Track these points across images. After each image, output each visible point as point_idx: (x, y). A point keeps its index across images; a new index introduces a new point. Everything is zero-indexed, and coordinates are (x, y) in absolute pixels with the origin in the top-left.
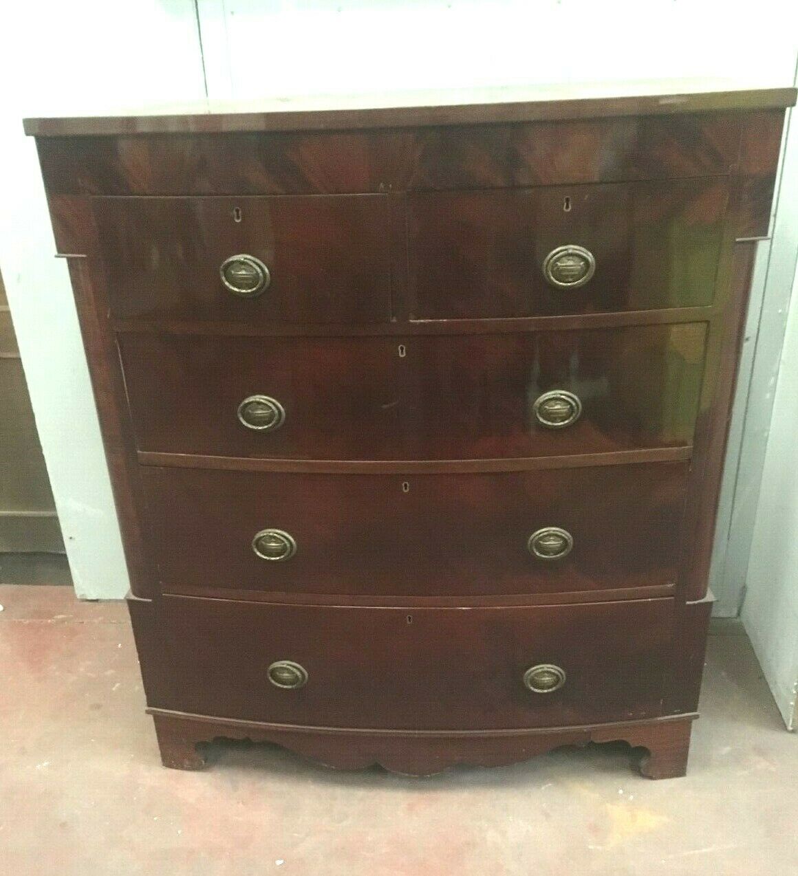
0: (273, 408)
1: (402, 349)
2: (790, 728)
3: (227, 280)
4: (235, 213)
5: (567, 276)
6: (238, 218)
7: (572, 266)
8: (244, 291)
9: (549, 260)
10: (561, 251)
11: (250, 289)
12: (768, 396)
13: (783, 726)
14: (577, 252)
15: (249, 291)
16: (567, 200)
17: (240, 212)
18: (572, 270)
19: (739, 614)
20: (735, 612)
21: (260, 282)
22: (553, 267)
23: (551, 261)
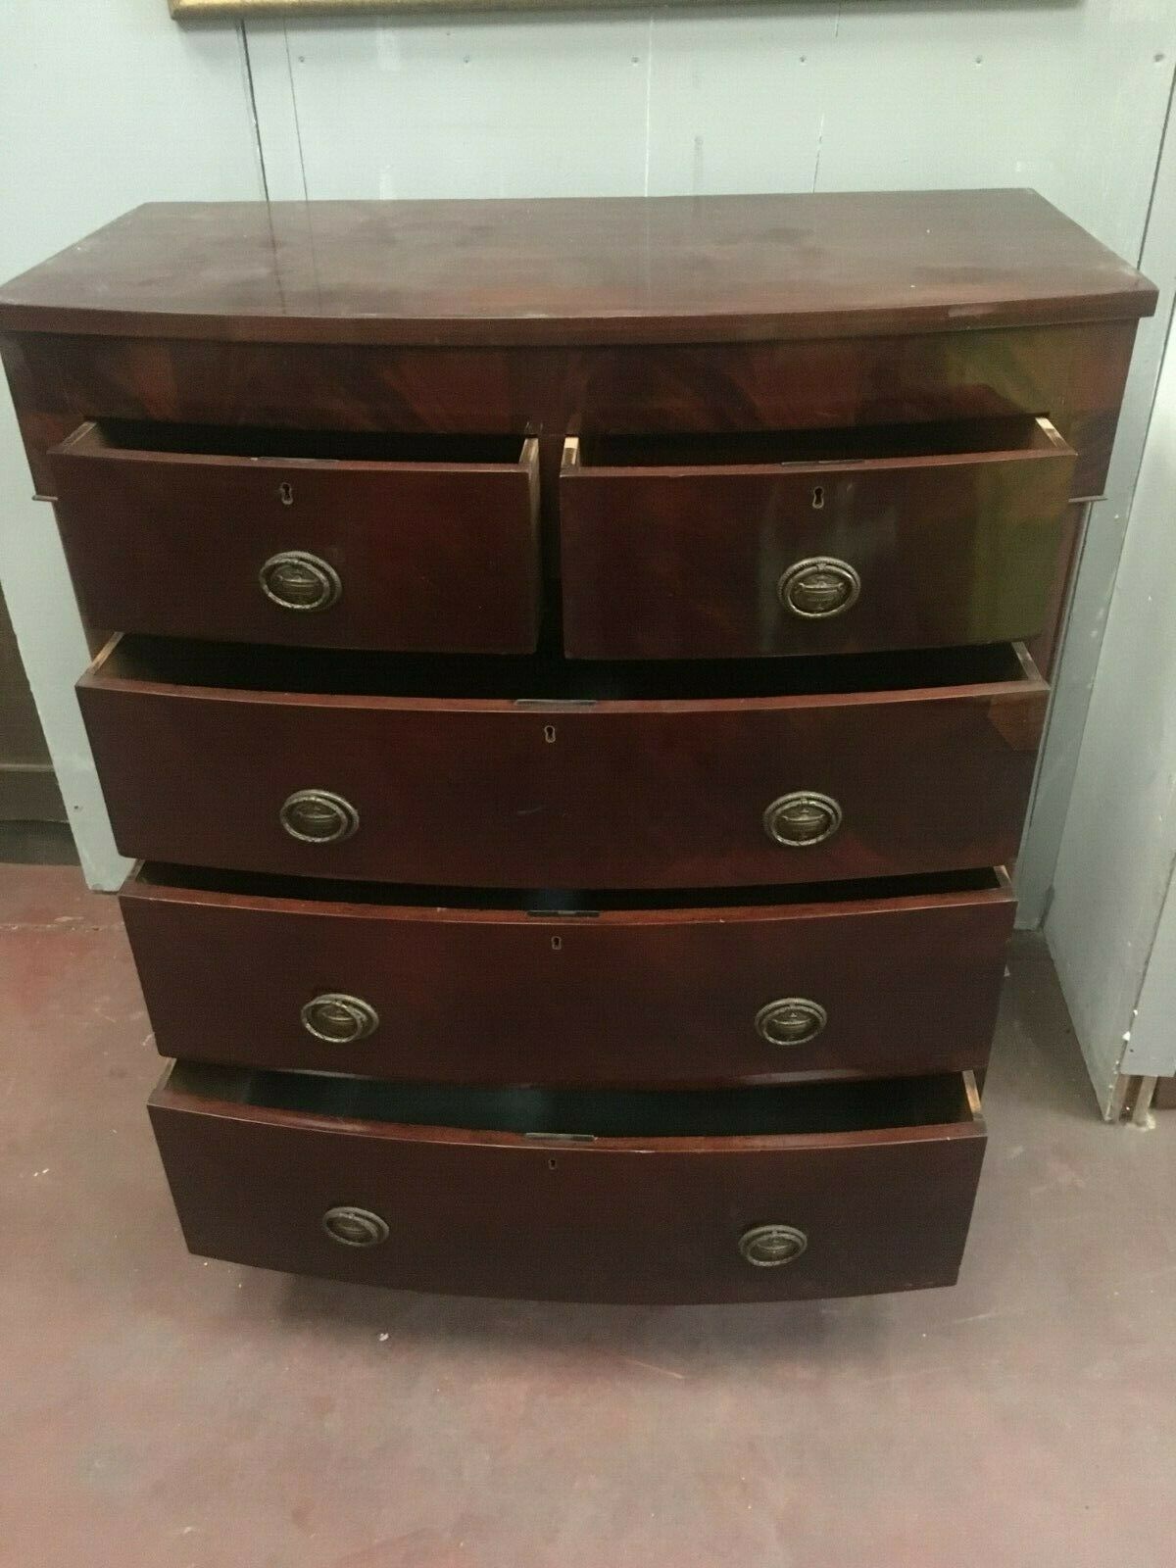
0: (339, 811)
1: (550, 730)
2: (1107, 1118)
3: (271, 590)
4: (283, 490)
5: (816, 604)
6: (288, 497)
7: (825, 589)
8: (298, 607)
9: (787, 581)
10: (808, 566)
11: (309, 603)
12: (1094, 633)
13: (1098, 1114)
14: (834, 568)
15: (307, 607)
16: (818, 492)
17: (290, 490)
18: (823, 596)
19: (1041, 925)
20: (1036, 922)
21: (324, 596)
22: (794, 590)
23: (791, 581)
